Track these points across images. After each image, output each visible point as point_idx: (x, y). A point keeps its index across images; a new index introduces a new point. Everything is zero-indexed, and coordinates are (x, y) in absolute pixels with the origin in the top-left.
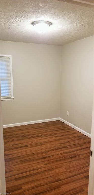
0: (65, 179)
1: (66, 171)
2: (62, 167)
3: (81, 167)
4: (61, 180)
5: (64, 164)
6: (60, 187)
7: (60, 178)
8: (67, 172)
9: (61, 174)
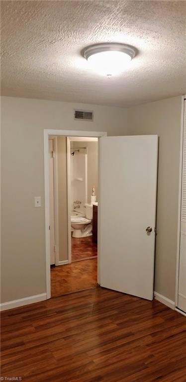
0: (57, 340)
1: (52, 352)
2: (58, 360)
3: (21, 362)
4: (63, 338)
5: (54, 366)
6: (66, 330)
7: (65, 340)
8: (52, 350)
9: (62, 348)
